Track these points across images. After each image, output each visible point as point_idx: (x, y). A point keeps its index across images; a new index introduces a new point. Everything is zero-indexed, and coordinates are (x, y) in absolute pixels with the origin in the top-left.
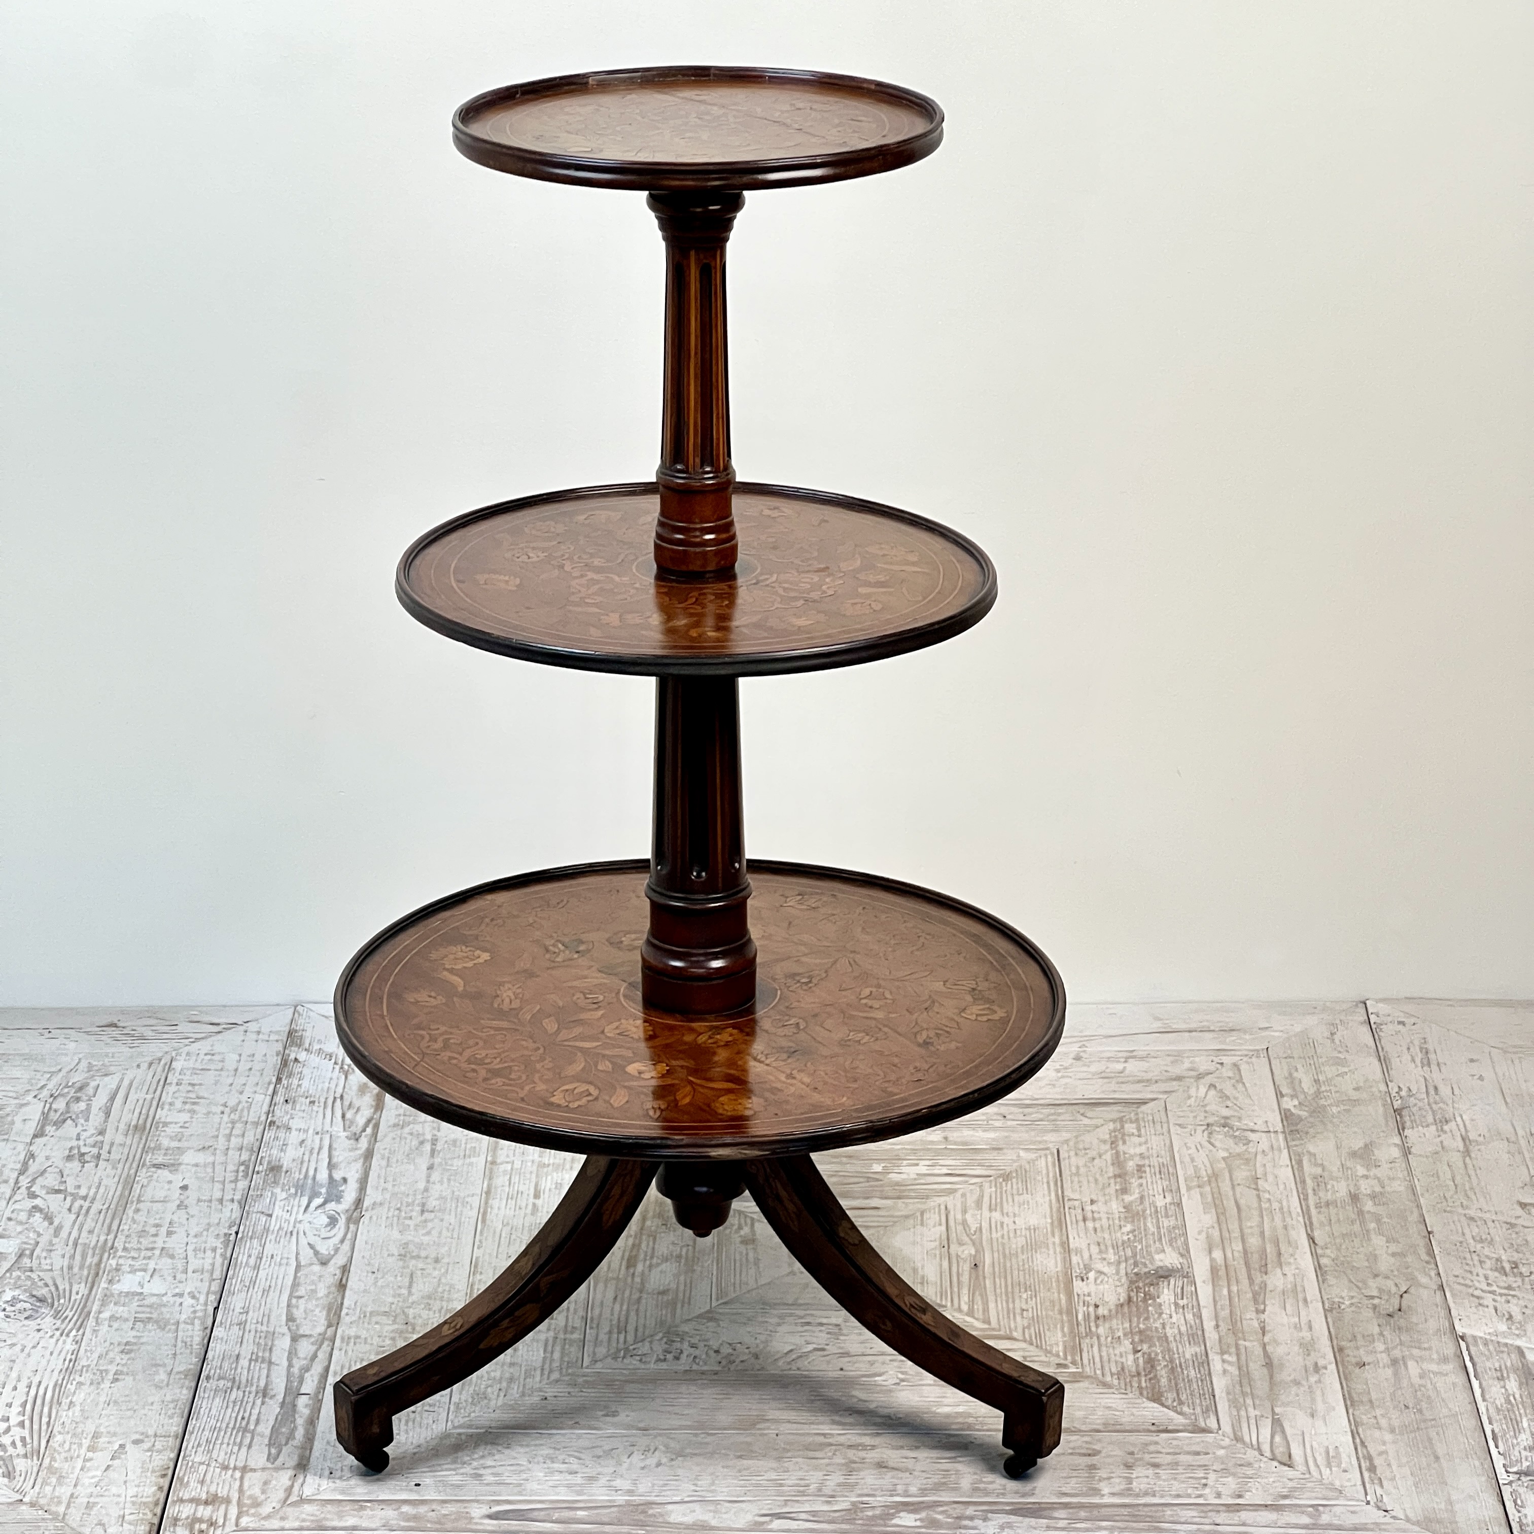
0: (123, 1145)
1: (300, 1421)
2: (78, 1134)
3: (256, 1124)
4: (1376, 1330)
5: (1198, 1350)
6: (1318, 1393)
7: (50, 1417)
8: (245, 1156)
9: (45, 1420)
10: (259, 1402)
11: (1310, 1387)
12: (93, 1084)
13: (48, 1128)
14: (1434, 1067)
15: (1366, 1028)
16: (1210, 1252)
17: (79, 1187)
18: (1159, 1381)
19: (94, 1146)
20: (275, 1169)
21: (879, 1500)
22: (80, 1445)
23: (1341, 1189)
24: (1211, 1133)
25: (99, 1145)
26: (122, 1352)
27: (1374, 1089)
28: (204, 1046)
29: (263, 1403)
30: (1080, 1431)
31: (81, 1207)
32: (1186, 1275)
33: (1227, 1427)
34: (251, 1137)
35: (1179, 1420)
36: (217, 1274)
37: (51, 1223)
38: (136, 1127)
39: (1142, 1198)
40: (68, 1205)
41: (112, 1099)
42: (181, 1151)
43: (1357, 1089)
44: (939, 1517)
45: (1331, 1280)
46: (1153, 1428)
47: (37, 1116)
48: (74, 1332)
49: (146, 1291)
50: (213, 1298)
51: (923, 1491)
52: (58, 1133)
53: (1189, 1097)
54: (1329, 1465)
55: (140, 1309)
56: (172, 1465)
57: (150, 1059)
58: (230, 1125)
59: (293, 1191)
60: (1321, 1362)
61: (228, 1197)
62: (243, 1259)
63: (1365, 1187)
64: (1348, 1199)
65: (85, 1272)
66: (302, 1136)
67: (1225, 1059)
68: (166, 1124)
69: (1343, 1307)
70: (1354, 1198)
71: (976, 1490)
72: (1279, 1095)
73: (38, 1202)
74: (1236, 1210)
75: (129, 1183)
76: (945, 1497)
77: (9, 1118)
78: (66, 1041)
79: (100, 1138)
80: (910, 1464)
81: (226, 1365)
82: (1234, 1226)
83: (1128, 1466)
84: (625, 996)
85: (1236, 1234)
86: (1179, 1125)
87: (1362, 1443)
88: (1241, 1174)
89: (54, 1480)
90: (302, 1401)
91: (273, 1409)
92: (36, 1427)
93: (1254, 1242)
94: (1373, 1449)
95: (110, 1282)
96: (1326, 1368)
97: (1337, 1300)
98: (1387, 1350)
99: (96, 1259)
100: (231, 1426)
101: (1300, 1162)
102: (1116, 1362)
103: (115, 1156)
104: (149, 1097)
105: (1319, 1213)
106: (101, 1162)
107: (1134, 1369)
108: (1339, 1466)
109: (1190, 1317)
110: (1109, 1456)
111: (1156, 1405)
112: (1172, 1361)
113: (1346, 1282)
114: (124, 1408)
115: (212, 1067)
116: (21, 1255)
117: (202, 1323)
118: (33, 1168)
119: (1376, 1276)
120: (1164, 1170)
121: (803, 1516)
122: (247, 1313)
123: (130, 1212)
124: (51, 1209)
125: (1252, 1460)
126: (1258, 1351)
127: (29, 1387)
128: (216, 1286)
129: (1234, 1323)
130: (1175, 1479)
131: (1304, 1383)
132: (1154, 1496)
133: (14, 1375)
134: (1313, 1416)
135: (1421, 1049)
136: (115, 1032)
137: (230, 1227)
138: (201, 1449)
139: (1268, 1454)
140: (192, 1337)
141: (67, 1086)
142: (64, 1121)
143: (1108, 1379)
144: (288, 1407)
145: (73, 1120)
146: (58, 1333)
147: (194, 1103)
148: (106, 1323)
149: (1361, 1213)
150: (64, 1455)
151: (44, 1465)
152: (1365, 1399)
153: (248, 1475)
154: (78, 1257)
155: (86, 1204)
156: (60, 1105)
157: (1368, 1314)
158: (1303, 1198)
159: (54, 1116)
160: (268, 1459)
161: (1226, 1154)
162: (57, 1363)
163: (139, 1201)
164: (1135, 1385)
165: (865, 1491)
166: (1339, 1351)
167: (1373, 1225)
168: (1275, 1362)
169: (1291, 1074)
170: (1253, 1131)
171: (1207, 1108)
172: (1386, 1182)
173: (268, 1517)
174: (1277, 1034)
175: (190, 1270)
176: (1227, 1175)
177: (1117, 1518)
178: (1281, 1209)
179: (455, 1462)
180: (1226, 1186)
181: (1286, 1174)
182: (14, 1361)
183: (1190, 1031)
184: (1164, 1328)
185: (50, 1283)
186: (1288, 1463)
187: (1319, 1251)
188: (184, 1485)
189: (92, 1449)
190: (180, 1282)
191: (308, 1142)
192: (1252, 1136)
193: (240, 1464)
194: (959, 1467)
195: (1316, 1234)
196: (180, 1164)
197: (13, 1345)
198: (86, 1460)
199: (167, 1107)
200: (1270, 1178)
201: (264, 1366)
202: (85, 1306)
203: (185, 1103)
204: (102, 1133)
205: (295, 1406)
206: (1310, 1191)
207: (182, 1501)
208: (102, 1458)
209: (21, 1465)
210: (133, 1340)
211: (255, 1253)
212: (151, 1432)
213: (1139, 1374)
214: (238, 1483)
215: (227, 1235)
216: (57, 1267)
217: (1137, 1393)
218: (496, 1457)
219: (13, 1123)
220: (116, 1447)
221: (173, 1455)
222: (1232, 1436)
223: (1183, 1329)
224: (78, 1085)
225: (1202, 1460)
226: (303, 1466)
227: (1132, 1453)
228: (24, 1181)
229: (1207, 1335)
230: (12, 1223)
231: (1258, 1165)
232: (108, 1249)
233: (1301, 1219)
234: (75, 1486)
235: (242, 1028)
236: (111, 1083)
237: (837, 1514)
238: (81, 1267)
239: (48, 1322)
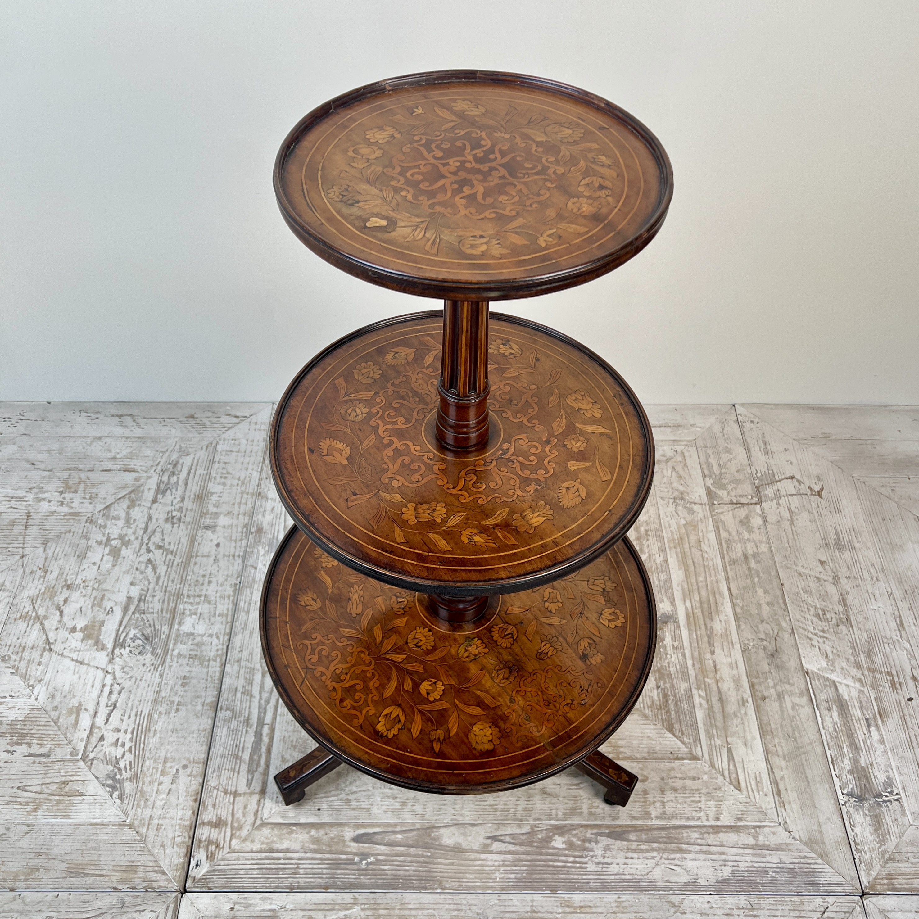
0: (191, 510)
1: (264, 749)
2: (172, 502)
3: (252, 494)
4: (767, 668)
5: (686, 685)
6: (746, 724)
7: (144, 744)
8: (246, 521)
9: (142, 745)
10: (244, 730)
11: (742, 719)
12: (181, 461)
13: (159, 496)
14: (770, 455)
15: (736, 426)
16: (685, 601)
17: (170, 544)
18: (671, 714)
19: (178, 511)
20: (260, 530)
21: (545, 824)
22: (157, 771)
23: (738, 548)
24: (676, 505)
25: (180, 509)
26: (182, 685)
27: (745, 472)
28: (230, 434)
29: (247, 731)
30: (637, 758)
31: (170, 560)
32: (676, 621)
33: (706, 756)
34: (249, 505)
35: (684, 749)
36: (229, 619)
37: (155, 573)
38: (198, 496)
39: (650, 555)
40: (163, 559)
41: (189, 474)
42: (216, 515)
43: (738, 471)
44: (574, 840)
45: (743, 626)
46: (671, 756)
47: (154, 487)
48: (160, 669)
49: (196, 632)
50: (226, 638)
51: (566, 816)
52: (163, 501)
53: (664, 477)
54: (758, 792)
55: (192, 647)
56: (200, 788)
57: (206, 443)
58: (240, 495)
59: (267, 548)
60: (746, 696)
61: (237, 554)
62: (242, 604)
63: (750, 549)
64: (742, 558)
65: (168, 616)
66: (273, 505)
67: (679, 449)
68: (212, 494)
69: (750, 647)
70: (746, 556)
71: (591, 814)
72: (704, 476)
73: (151, 555)
74: (693, 567)
75: (192, 540)
76: (576, 821)
77: (142, 488)
78: (171, 428)
79: (181, 505)
80: (557, 789)
81: (230, 696)
82: (694, 581)
83: (663, 791)
84: (418, 600)
85: (695, 587)
86: (662, 498)
87: (772, 769)
88: (693, 538)
89: (142, 803)
90: (266, 730)
91: (250, 739)
92: (137, 752)
93: (704, 593)
94: (778, 774)
95: (180, 624)
96: (747, 702)
97: (746, 642)
98: (775, 686)
99: (174, 605)
100: (230, 753)
101: (718, 528)
102: (649, 696)
103: (188, 519)
104: (205, 472)
105: (731, 569)
106: (181, 524)
107: (658, 703)
108: (763, 791)
109: (680, 655)
110: (652, 782)
111: (671, 735)
112: (675, 696)
113: (749, 627)
114: (180, 735)
115: (235, 449)
116: (140, 600)
117: (221, 660)
118: (151, 528)
119: (762, 622)
120: (658, 534)
121: (508, 839)
122: (242, 651)
123: (192, 565)
124: (157, 562)
125: (720, 784)
126: (714, 687)
127: (136, 715)
128: (228, 630)
129: (701, 663)
130: (685, 802)
131: (739, 715)
132: (677, 819)
133: (130, 704)
134: (746, 745)
135: (763, 441)
136: (192, 422)
137: (237, 578)
138: (215, 774)
139: (728, 779)
140: (215, 672)
141: (170, 464)
142: (167, 490)
143: (647, 711)
144: (258, 734)
145: (171, 490)
146: (153, 667)
147: (225, 478)
148: (175, 659)
149: (750, 569)
150: (149, 779)
151: (139, 789)
152: (769, 729)
153: (237, 799)
154: (166, 602)
155: (172, 558)
156: (165, 478)
157: (762, 654)
158: (723, 558)
159: (162, 487)
160: (247, 786)
161: (684, 522)
162: (151, 696)
163: (197, 556)
164: (660, 717)
165: (537, 816)
166: (752, 686)
167: (756, 580)
168: (724, 698)
169: (707, 460)
170: (695, 503)
171: (673, 485)
172: (759, 544)
173: (245, 840)
174: (699, 429)
175: (217, 614)
176: (686, 538)
177: (661, 840)
178: (714, 566)
179: (337, 789)
180: (686, 546)
181: (712, 536)
182: (130, 692)
183: (660, 427)
184: (669, 667)
185: (152, 624)
186: (738, 787)
187: (734, 601)
188: (206, 808)
189: (163, 773)
190: (212, 624)
191: (275, 509)
192: (696, 508)
193: (233, 790)
194: (581, 792)
195: (732, 586)
196: (216, 526)
197: (131, 677)
198: (160, 784)
199: (213, 480)
200: (706, 542)
201: (248, 698)
202: (167, 645)
203: (221, 477)
204: (183, 500)
205: (261, 735)
206: (725, 552)
207: (203, 823)
208: (167, 780)
209: (128, 787)
210: (187, 675)
211: (248, 599)
212: (192, 760)
213: (661, 707)
214: (231, 806)
215: (236, 584)
216: (156, 611)
217: (661, 723)
218: (358, 783)
219: (143, 492)
220: (175, 771)
221: (201, 781)
222: (709, 763)
223: (678, 667)
224: (174, 462)
225: (696, 784)
226: (263, 792)
227: (663, 779)
228: (146, 538)
229: (690, 672)
230: (138, 572)
231: (700, 531)
232: (179, 595)
233: (723, 574)
234: (153, 808)
235: (248, 420)
236: (187, 461)
237: (523, 837)
238: (167, 612)
239: (148, 658)
